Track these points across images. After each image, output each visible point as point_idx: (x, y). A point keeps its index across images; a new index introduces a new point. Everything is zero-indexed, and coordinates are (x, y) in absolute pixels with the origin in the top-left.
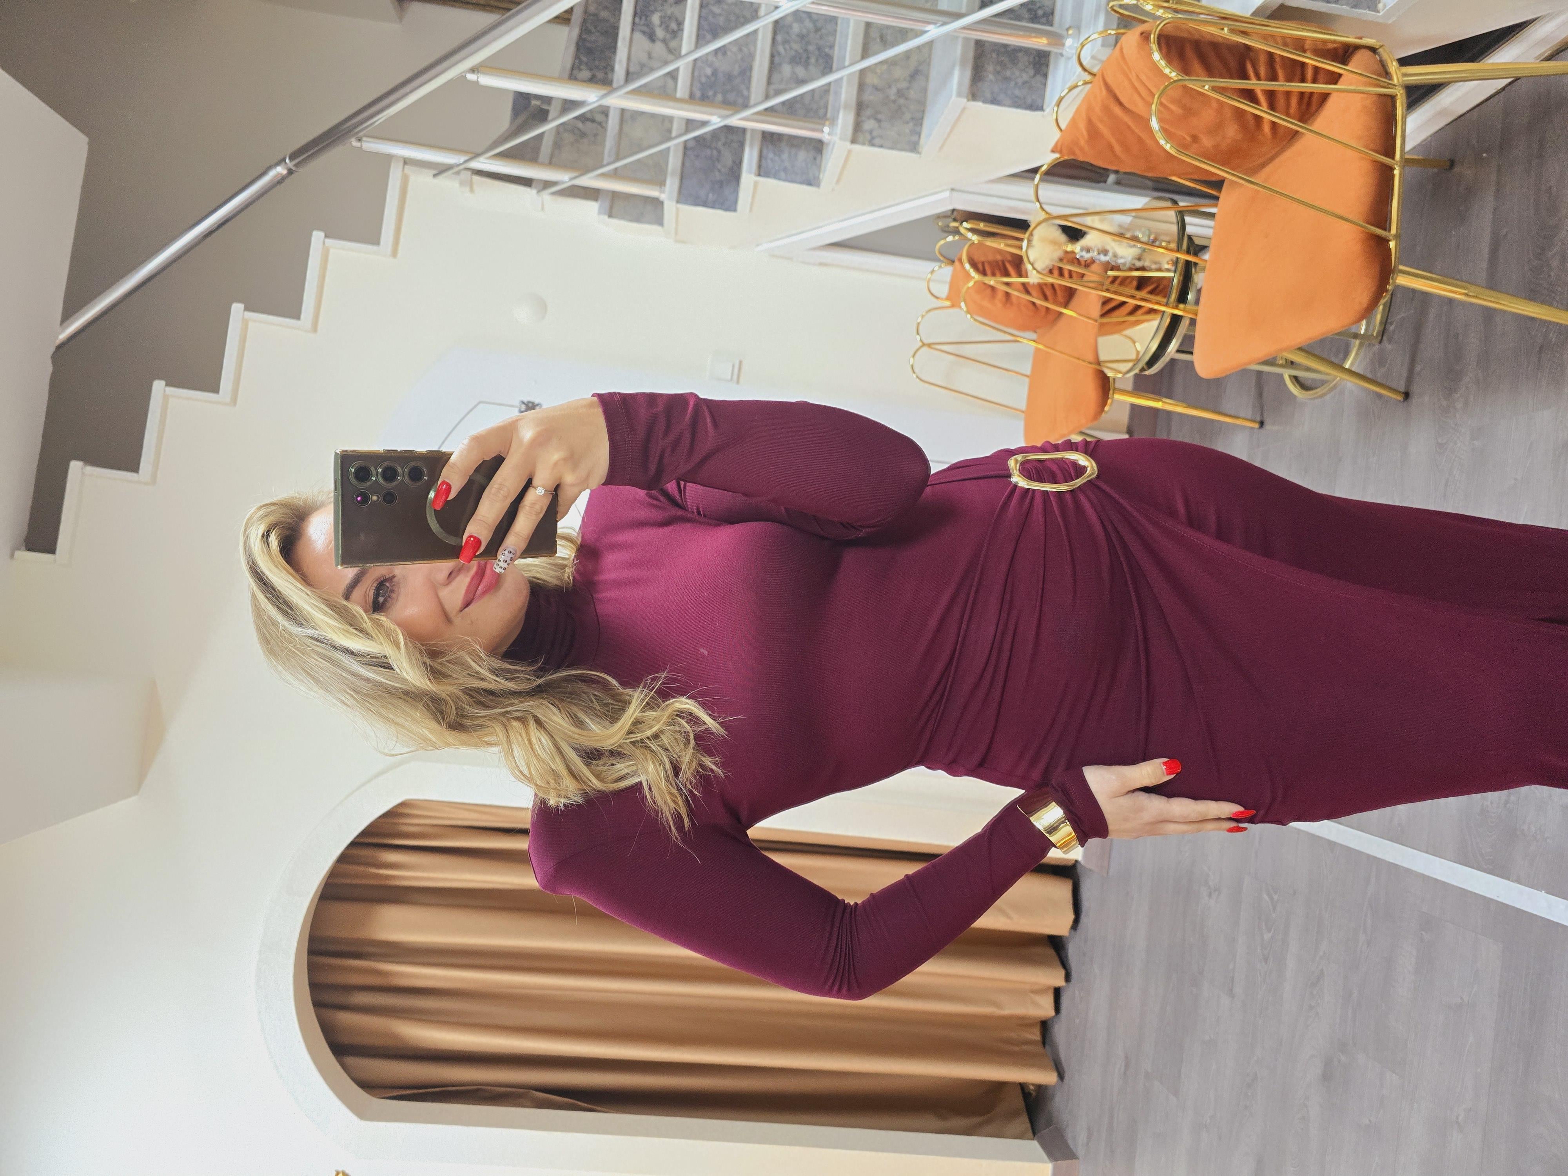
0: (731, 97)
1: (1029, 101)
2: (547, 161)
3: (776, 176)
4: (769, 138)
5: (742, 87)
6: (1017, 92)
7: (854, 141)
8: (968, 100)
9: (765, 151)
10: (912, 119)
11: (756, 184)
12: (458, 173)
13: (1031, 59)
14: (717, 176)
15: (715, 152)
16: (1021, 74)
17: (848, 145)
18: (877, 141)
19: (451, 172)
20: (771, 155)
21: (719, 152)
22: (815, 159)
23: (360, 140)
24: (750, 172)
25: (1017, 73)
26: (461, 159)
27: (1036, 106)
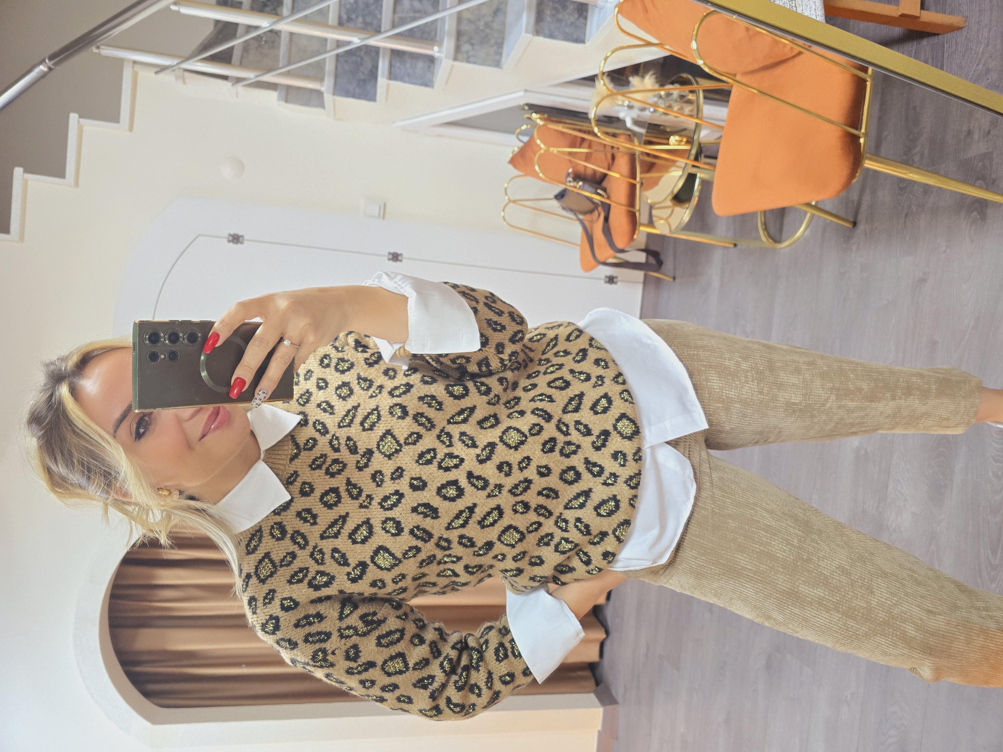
0: (369, 19)
1: (575, 36)
2: (238, 63)
3: (402, 80)
4: (395, 53)
5: (377, 12)
6: (567, 30)
7: (455, 59)
8: (533, 35)
9: (393, 62)
10: (496, 43)
11: (388, 85)
12: (174, 71)
13: (576, 6)
14: (362, 76)
15: (359, 59)
16: (569, 17)
17: (451, 62)
18: (471, 59)
19: (167, 71)
20: (398, 64)
21: (362, 58)
22: (429, 67)
23: (98, 48)
24: (383, 76)
25: (567, 17)
26: (175, 62)
27: (580, 40)
